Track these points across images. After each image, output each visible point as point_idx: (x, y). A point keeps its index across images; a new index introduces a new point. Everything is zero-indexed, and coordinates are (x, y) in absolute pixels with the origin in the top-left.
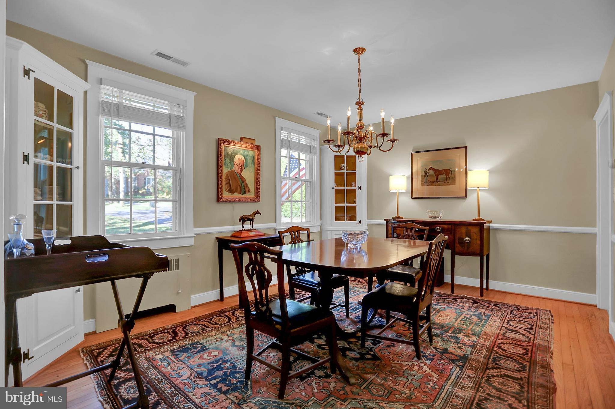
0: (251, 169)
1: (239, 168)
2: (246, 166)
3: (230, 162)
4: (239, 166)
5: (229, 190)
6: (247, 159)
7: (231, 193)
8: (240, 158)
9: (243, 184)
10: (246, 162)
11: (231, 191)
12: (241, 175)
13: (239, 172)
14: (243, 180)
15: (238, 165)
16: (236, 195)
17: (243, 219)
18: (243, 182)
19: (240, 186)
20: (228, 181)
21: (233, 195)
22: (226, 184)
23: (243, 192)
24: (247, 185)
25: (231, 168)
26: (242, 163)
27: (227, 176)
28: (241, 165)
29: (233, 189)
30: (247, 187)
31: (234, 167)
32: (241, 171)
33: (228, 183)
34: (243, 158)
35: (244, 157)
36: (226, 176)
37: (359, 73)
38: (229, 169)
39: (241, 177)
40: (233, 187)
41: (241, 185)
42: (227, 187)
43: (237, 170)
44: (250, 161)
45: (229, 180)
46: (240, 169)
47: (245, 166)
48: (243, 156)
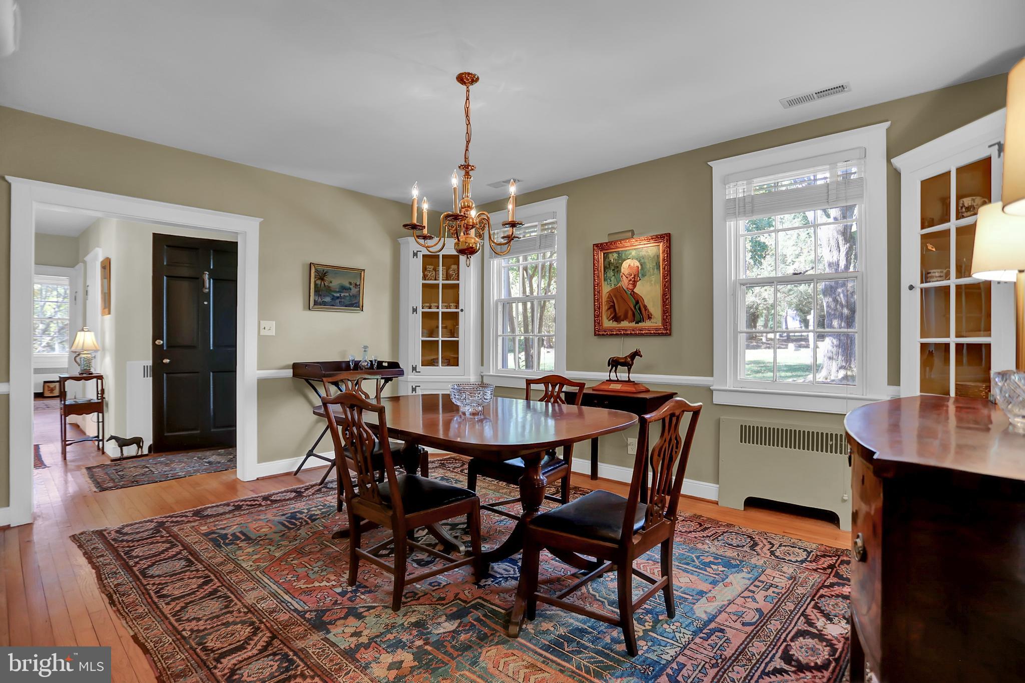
0: (653, 278)
1: (630, 280)
2: (644, 275)
3: (614, 275)
4: (629, 279)
5: (613, 318)
6: (645, 263)
7: (616, 321)
8: (632, 265)
9: (638, 305)
10: (642, 268)
11: (616, 319)
12: (633, 291)
13: (631, 287)
14: (638, 300)
15: (628, 276)
16: (625, 324)
17: (614, 363)
18: (637, 302)
19: (632, 310)
20: (612, 304)
21: (619, 325)
22: (609, 309)
23: (637, 316)
24: (645, 307)
25: (616, 283)
26: (635, 272)
27: (610, 297)
28: (633, 276)
29: (620, 316)
30: (646, 310)
31: (620, 281)
32: (634, 285)
33: (612, 307)
34: (637, 264)
35: (639, 261)
36: (608, 297)
37: (467, 116)
38: (613, 285)
39: (634, 294)
40: (620, 313)
41: (635, 308)
42: (609, 313)
43: (626, 284)
44: (650, 265)
45: (614, 302)
46: (631, 282)
47: (640, 275)
48: (637, 259)
